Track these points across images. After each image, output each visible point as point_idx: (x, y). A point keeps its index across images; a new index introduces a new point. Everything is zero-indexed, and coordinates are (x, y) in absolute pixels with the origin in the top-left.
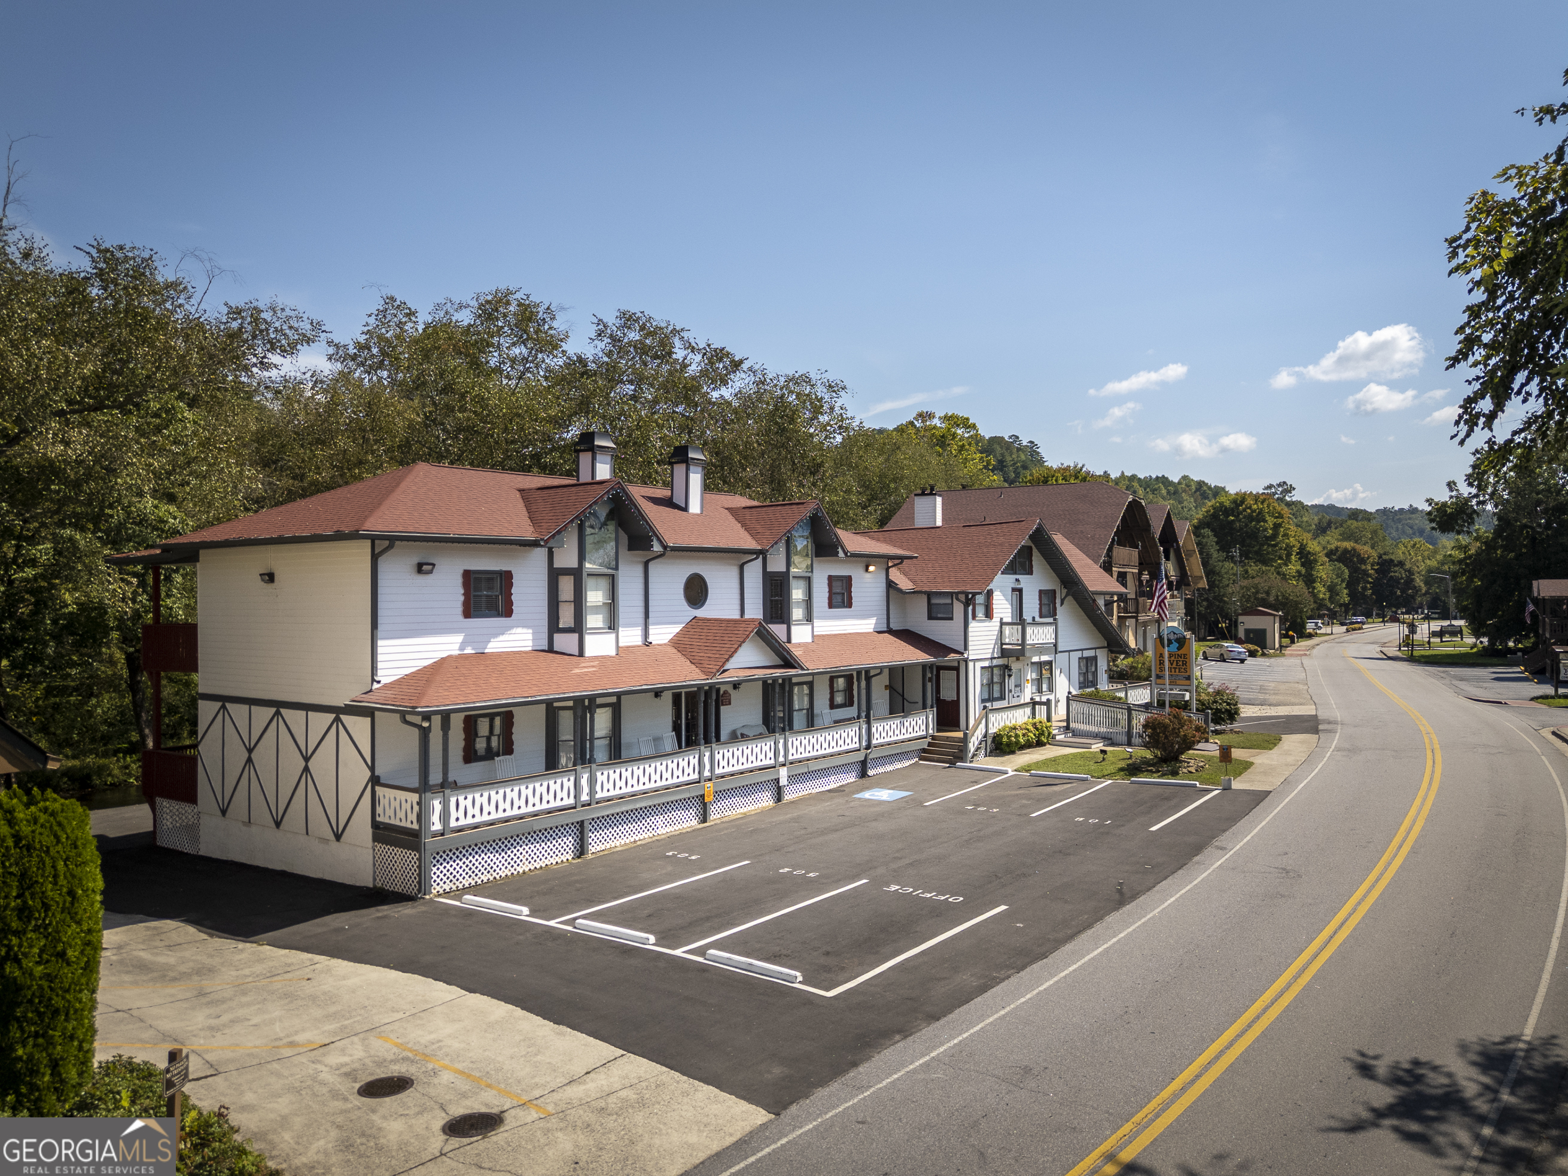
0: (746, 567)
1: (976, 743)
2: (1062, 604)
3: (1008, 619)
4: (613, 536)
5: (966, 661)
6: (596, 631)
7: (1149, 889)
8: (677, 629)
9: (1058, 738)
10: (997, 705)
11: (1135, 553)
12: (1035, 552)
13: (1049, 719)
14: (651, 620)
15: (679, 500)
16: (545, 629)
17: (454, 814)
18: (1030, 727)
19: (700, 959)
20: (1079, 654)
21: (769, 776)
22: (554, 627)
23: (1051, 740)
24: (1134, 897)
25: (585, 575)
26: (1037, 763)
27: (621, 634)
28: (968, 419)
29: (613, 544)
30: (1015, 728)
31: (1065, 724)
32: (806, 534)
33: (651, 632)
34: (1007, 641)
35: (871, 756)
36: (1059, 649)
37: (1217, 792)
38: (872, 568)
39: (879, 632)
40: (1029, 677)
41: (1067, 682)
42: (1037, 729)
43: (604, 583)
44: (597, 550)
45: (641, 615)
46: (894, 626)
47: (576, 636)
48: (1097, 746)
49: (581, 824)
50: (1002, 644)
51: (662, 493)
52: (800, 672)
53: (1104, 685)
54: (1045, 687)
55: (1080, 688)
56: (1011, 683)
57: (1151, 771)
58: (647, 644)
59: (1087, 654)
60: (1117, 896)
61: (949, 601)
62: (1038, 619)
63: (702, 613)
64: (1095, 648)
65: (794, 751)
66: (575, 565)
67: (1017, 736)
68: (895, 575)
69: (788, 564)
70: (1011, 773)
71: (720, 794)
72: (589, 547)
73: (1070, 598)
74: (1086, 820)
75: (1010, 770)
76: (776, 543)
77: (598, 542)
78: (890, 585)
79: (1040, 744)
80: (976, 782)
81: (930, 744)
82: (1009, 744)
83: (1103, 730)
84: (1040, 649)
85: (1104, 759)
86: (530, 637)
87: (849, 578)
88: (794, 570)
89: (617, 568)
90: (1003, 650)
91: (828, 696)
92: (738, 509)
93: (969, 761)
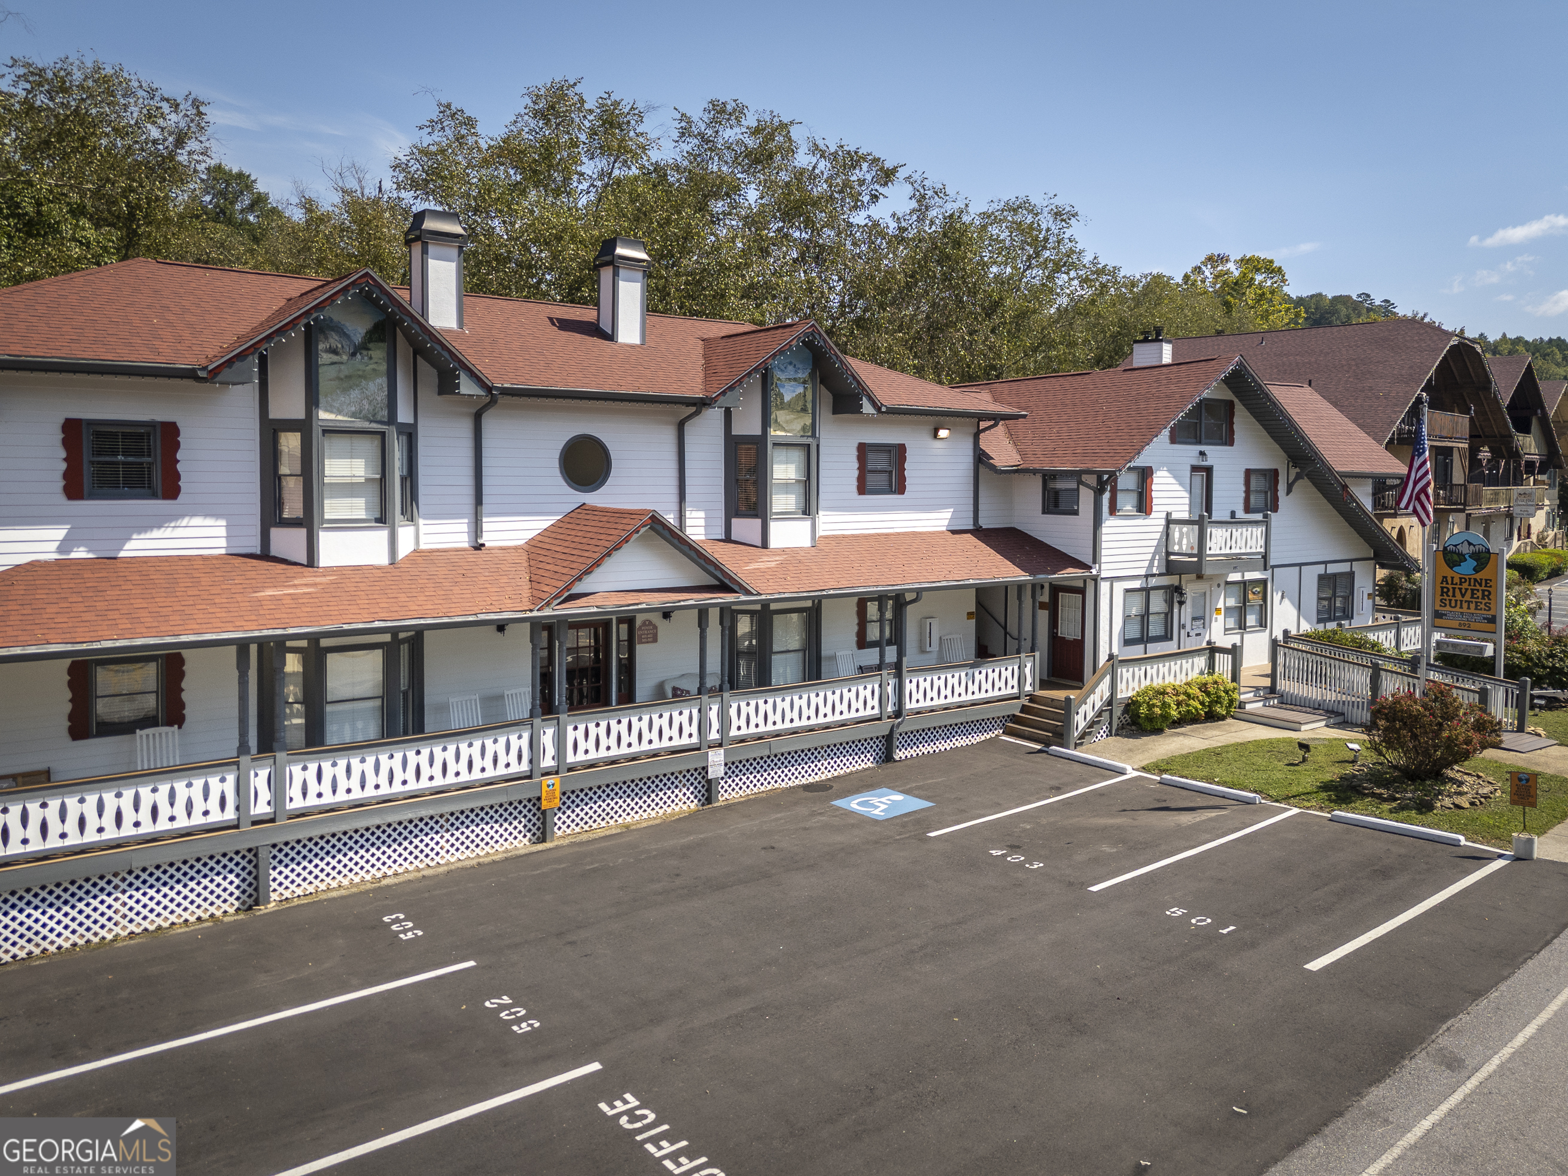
1: (1091, 715)
2: (1289, 492)
3: (1182, 512)
4: (383, 367)
5: (1095, 579)
6: (345, 525)
8: (543, 523)
9: (1248, 707)
10: (1155, 649)
11: (1462, 422)
12: (1239, 409)
13: (1235, 678)
14: (485, 508)
16: (255, 520)
18: (1195, 691)
20: (1320, 569)
21: (691, 762)
22: (272, 517)
23: (1235, 710)
25: (317, 432)
26: (1187, 755)
27: (423, 529)
29: (383, 381)
30: (1164, 693)
31: (1267, 682)
32: (803, 375)
33: (485, 527)
34: (1176, 548)
35: (901, 729)
36: (1272, 562)
37: (1496, 865)
38: (943, 433)
39: (954, 532)
40: (1220, 605)
41: (1295, 612)
42: (1208, 694)
43: (366, 447)
44: (345, 390)
45: (469, 500)
46: (985, 523)
47: (303, 532)
48: (1314, 728)
49: (257, 851)
50: (1168, 554)
52: (743, 598)
53: (1364, 615)
54: (1251, 620)
55: (1319, 621)
56: (1184, 614)
57: (1379, 796)
58: (479, 547)
59: (1332, 569)
61: (1074, 485)
62: (1241, 514)
63: (596, 498)
64: (1351, 561)
65: (743, 722)
66: (299, 414)
67: (1165, 705)
69: (766, 423)
70: (1131, 774)
71: (571, 797)
72: (327, 384)
73: (1305, 482)
74: (1186, 917)
75: (1129, 768)
77: (349, 377)
78: (981, 459)
79: (1212, 717)
81: (1024, 709)
82: (1150, 719)
83: (1331, 697)
84: (1236, 561)
85: (1304, 760)
86: (223, 532)
87: (901, 449)
88: (775, 433)
89: (396, 422)
90: (1169, 563)
91: (856, 628)
92: (713, 339)
93: (1072, 746)
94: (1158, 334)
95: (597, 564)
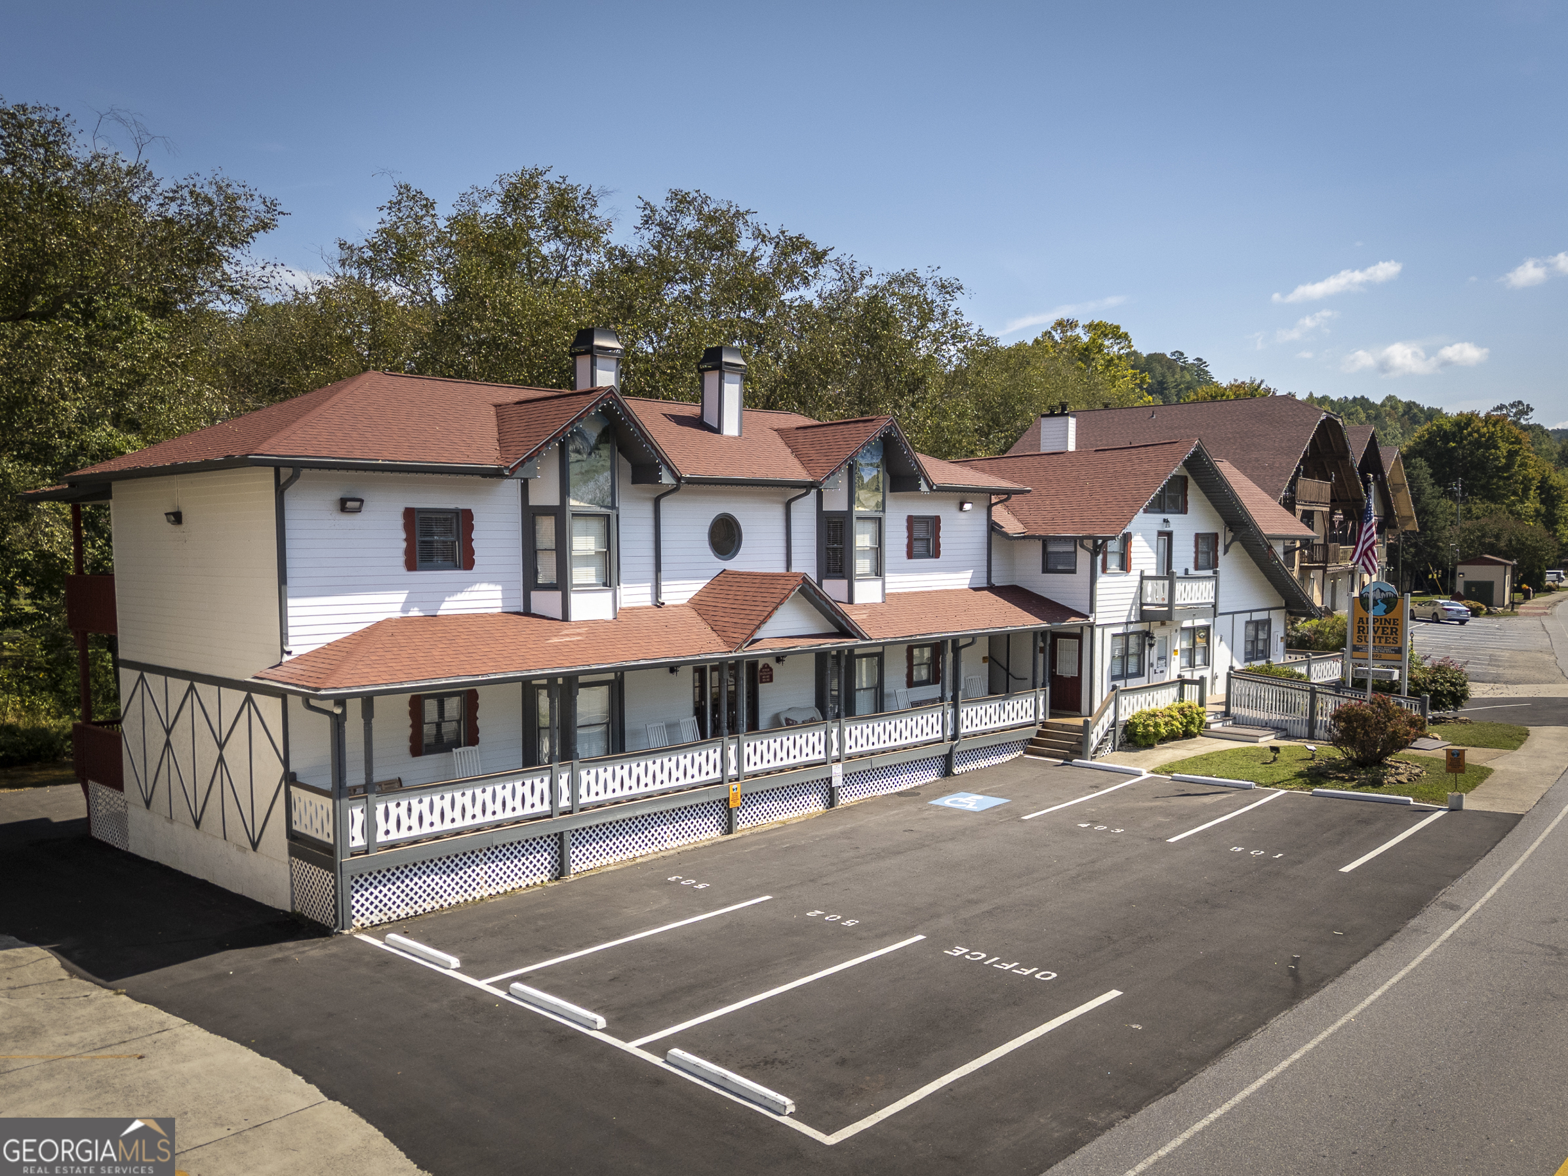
0: (793, 505)
1: (1101, 734)
2: (1226, 552)
3: (1151, 572)
4: (608, 464)
5: (1092, 627)
6: (586, 588)
7: (1340, 972)
8: (697, 586)
9: (1213, 727)
10: (1133, 683)
11: (1326, 486)
12: (1191, 483)
13: (1202, 703)
14: (663, 574)
15: (710, 419)
16: (520, 586)
17: (382, 826)
18: (1176, 714)
19: (658, 1061)
20: (1247, 617)
21: (819, 774)
22: (531, 583)
23: (1204, 730)
24: (1317, 984)
25: (569, 515)
26: (1183, 761)
27: (623, 591)
28: (1118, 327)
29: (607, 474)
30: (1155, 715)
31: (1223, 708)
32: (876, 460)
33: (663, 589)
34: (1149, 600)
35: (957, 749)
36: (1220, 610)
37: (1440, 814)
38: (967, 506)
39: (976, 589)
40: (1177, 647)
41: (1229, 653)
42: (1185, 716)
43: (597, 526)
44: (586, 482)
45: (651, 568)
46: (996, 581)
47: (559, 594)
48: (1267, 740)
49: (560, 836)
50: (1142, 604)
51: (690, 410)
52: (860, 642)
53: (1279, 657)
54: (1199, 659)
55: (1246, 660)
56: (1153, 654)
57: (1342, 779)
58: (659, 605)
59: (1257, 616)
60: (1289, 983)
61: (1072, 549)
62: (1192, 571)
63: (735, 564)
64: (1269, 609)
65: (853, 743)
66: (555, 501)
67: (1156, 725)
68: (1001, 515)
69: (851, 501)
70: (1146, 775)
71: (749, 798)
72: (573, 478)
73: (1237, 544)
74: (1247, 852)
75: (1144, 772)
76: (833, 473)
77: (587, 472)
78: (993, 528)
79: (1188, 735)
80: (1097, 787)
81: (1039, 733)
82: (1146, 736)
83: (1276, 717)
84: (1194, 611)
85: (1275, 759)
86: (499, 595)
87: (936, 520)
88: (858, 509)
89: (614, 507)
90: (1142, 613)
91: (905, 671)
92: (790, 429)
93: (1089, 758)
94: (1064, 408)
95: (770, 615)
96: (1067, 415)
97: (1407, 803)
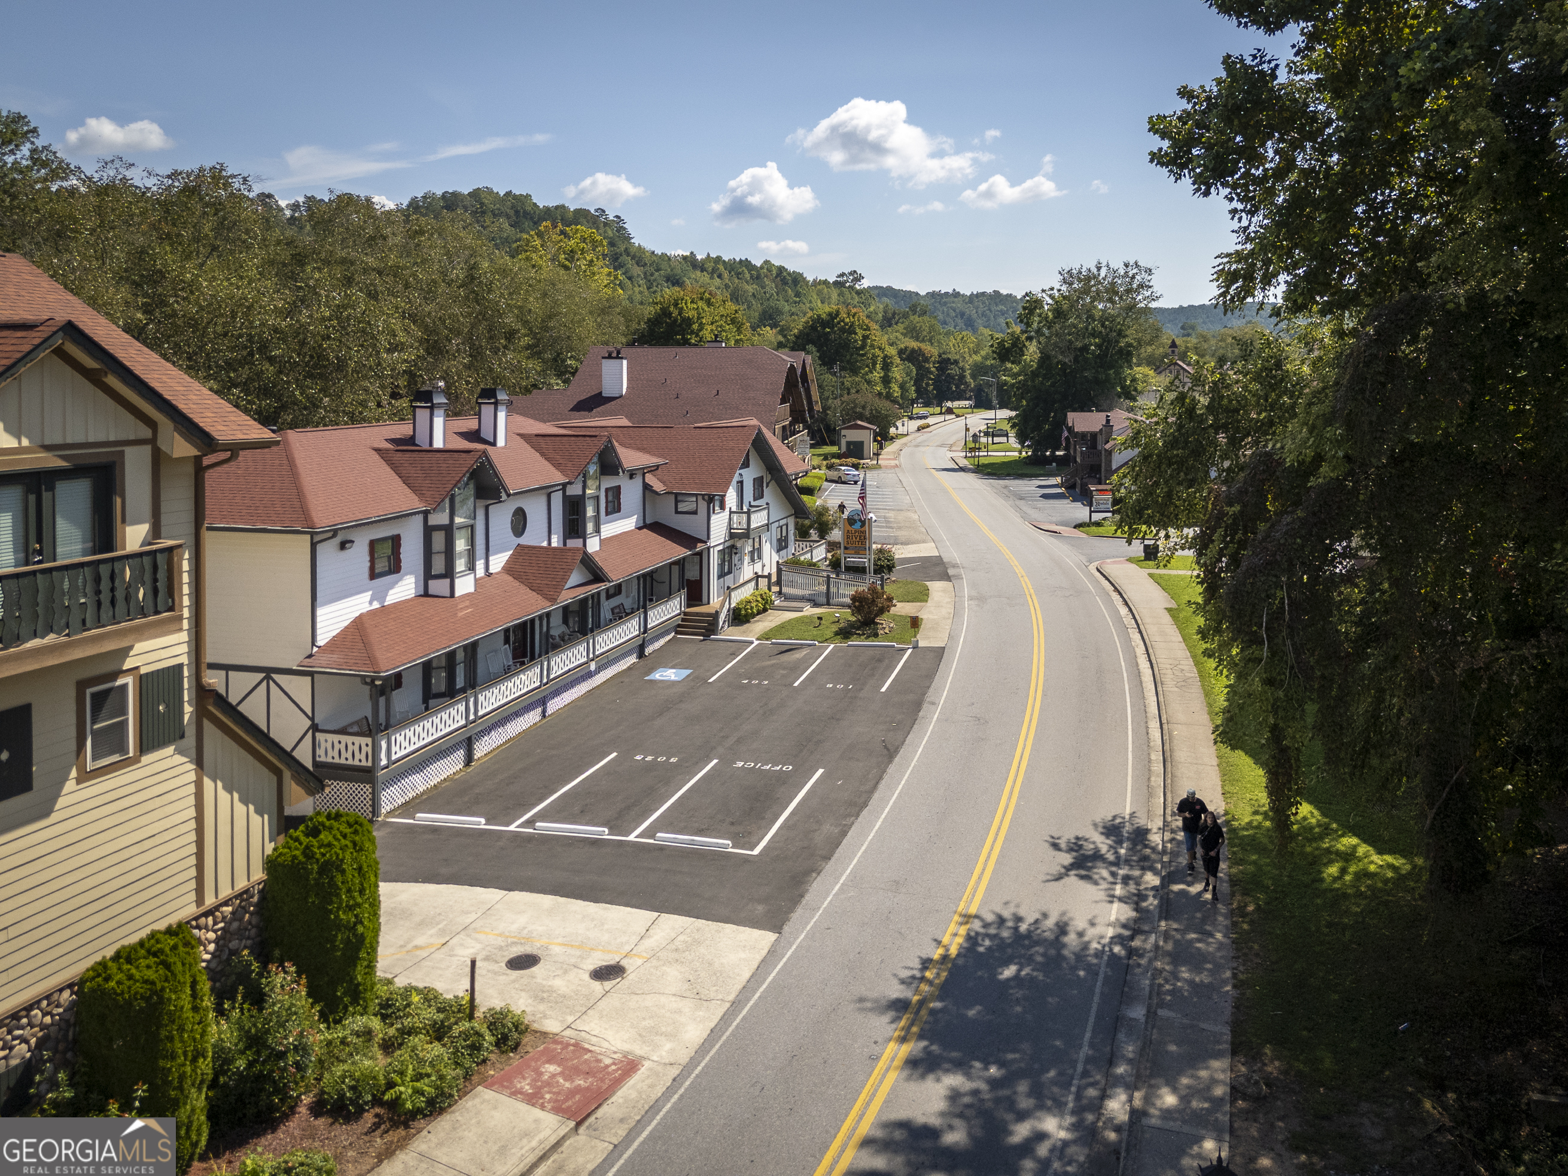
0: (552, 498)
1: (723, 617)
2: (768, 487)
3: (734, 509)
4: (472, 492)
5: (709, 549)
7: (903, 743)
8: (507, 556)
9: (776, 603)
10: (727, 579)
11: (787, 408)
12: (753, 450)
13: (769, 588)
14: (490, 554)
15: (487, 434)
16: (422, 578)
17: (394, 749)
18: (758, 598)
19: (652, 841)
20: (777, 524)
21: (585, 670)
22: (428, 575)
23: (773, 606)
24: (897, 751)
25: (454, 528)
26: (771, 630)
27: (476, 570)
29: (470, 497)
30: (748, 601)
32: (596, 460)
33: (491, 563)
34: (733, 527)
35: (646, 639)
36: (769, 526)
37: (910, 651)
38: (635, 481)
39: (638, 528)
40: (746, 551)
41: (771, 550)
42: (762, 598)
44: (462, 506)
45: (485, 550)
46: (649, 522)
47: (447, 580)
48: (809, 611)
49: (467, 739)
50: (730, 529)
51: (466, 425)
52: (609, 584)
53: (792, 546)
54: (756, 556)
55: (778, 551)
57: (859, 634)
58: (489, 574)
59: (782, 523)
60: (886, 752)
61: (694, 499)
62: (753, 503)
64: (787, 517)
65: (604, 645)
66: (446, 521)
68: (650, 479)
69: (584, 488)
70: (756, 643)
72: (457, 505)
73: (773, 482)
74: (835, 686)
75: (753, 640)
76: (579, 474)
77: (463, 500)
79: (766, 610)
80: (735, 654)
81: (683, 620)
82: (746, 615)
83: (807, 592)
84: (759, 530)
85: (820, 624)
86: (413, 585)
87: (620, 489)
88: (588, 492)
89: (475, 518)
90: (731, 535)
93: (722, 634)
94: (618, 353)
95: (569, 578)
96: (622, 358)
97: (893, 646)
